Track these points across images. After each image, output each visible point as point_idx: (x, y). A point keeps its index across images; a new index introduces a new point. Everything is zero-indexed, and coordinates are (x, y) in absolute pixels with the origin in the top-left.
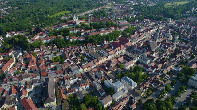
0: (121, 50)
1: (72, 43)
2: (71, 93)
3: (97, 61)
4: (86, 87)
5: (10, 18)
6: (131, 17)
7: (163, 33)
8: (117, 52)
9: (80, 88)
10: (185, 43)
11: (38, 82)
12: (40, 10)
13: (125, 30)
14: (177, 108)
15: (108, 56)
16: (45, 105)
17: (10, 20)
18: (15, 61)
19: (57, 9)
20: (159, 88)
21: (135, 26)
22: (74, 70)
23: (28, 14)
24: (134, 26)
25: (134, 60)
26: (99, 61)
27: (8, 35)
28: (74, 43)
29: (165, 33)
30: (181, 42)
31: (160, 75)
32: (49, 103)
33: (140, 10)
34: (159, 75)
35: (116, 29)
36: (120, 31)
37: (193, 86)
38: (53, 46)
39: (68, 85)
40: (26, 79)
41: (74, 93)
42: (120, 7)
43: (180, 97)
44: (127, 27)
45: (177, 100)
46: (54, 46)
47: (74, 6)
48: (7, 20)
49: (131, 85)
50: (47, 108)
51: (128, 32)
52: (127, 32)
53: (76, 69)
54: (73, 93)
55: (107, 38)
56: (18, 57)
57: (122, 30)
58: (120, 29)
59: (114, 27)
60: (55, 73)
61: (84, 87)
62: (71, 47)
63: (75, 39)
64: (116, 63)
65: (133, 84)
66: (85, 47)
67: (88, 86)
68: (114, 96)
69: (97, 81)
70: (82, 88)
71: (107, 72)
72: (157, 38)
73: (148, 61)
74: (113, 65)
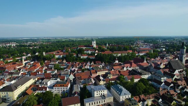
0: (130, 67)
1: (82, 59)
3: (95, 72)
4: (63, 89)
8: (125, 68)
9: (54, 88)
15: (111, 70)
18: (23, 66)
22: (64, 74)
26: (97, 73)
28: (83, 60)
32: (6, 93)
38: (63, 60)
39: (45, 83)
40: (15, 75)
41: (45, 92)
44: (148, 52)
49: (119, 93)
50: (2, 99)
51: (149, 57)
53: (66, 74)
54: (43, 91)
57: (141, 54)
58: (138, 53)
59: (132, 51)
60: (44, 75)
61: (60, 89)
62: (79, 63)
63: (85, 57)
64: (117, 76)
65: (123, 92)
66: (92, 63)
67: (65, 89)
68: (85, 100)
69: (79, 86)
70: (57, 89)
71: (100, 81)
72: (183, 56)
73: (163, 78)
74: (111, 77)
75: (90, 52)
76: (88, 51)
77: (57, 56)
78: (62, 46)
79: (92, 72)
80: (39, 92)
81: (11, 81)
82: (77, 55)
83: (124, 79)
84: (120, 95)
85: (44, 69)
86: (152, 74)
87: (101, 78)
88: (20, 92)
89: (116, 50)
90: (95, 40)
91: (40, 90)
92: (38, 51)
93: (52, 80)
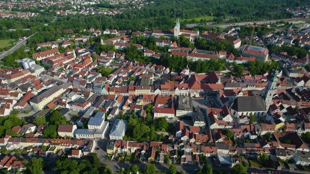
0: (187, 89)
2: (61, 107)
3: (133, 88)
8: (177, 89)
9: (73, 106)
11: (57, 83)
13: (244, 65)
15: (156, 89)
18: (74, 58)
22: (96, 87)
25: (179, 110)
31: (176, 148)
34: (173, 147)
35: (227, 57)
36: (234, 63)
39: (69, 97)
40: (55, 77)
44: (253, 59)
49: (111, 132)
53: (98, 87)
55: (193, 67)
56: (81, 55)
57: (238, 62)
60: (80, 82)
63: (150, 55)
64: (149, 103)
65: (114, 132)
66: (153, 68)
67: (82, 109)
69: (94, 109)
71: (123, 106)
73: (198, 122)
74: (141, 103)
76: (162, 42)
77: (117, 47)
79: (129, 89)
81: (48, 85)
85: (91, 69)
86: (194, 111)
91: (61, 104)
93: (78, 94)
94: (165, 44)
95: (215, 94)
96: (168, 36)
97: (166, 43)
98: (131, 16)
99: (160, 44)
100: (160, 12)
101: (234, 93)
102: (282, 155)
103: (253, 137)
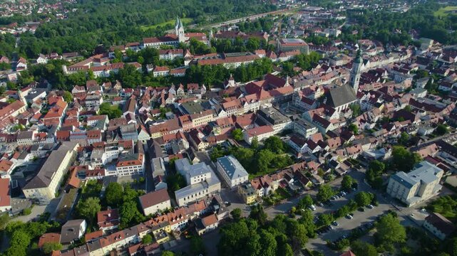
0: (257, 101)
1: (156, 80)
2: (95, 178)
3: (187, 119)
4: (133, 169)
5: (61, 28)
6: (327, 35)
7: (392, 72)
8: (246, 104)
9: (117, 168)
10: (440, 98)
11: (41, 148)
12: (129, 14)
13: (290, 61)
14: (325, 243)
15: (220, 111)
16: (25, 191)
17: (60, 33)
18: (24, 107)
19: (166, 14)
20: (304, 192)
21: (324, 55)
22: (128, 132)
23: (100, 22)
24: (322, 53)
25: (277, 123)
26: (191, 121)
27: (42, 60)
28: (159, 80)
29: (396, 72)
30: (431, 95)
31: (323, 162)
32: (34, 190)
33: (361, 20)
34: (318, 162)
35: (268, 55)
36: (279, 61)
37: (399, 198)
38: (114, 84)
39: (96, 160)
40: (23, 140)
41: (102, 177)
42: (315, 12)
43: (349, 218)
44: (298, 52)
45: (335, 224)
46: (116, 83)
47: (207, 10)
48: (54, 31)
49: (230, 174)
50: (30, 199)
51: (299, 65)
52: (295, 65)
53: (131, 132)
54: (99, 177)
55: (238, 75)
56: (35, 99)
57: (283, 59)
58: (278, 57)
59: (264, 51)
60: (86, 134)
61: (129, 169)
62: (150, 88)
63: (163, 73)
64: (229, 128)
65: (236, 173)
66: (181, 89)
67: (138, 169)
68: (177, 193)
69: (162, 160)
70: (123, 170)
71: (198, 144)
72: (355, 77)
73: (310, 130)
74: (219, 131)
75: (171, 57)
76: (167, 53)
77: (97, 74)
78: (97, 24)
79: (182, 121)
80: (92, 178)
81: (22, 157)
82: (144, 68)
83: (241, 134)
84: (231, 177)
85: (78, 114)
86: (293, 120)
87: (201, 136)
88: (57, 183)
89: (230, 51)
90: (181, 24)
91: (92, 175)
92: (40, 51)
93: (108, 150)
94: (175, 55)
95: (290, 99)
96: (172, 44)
97: (176, 53)
98: (63, 31)
99: (166, 56)
100: (108, 19)
101: (312, 91)
102: (412, 131)
103: (372, 126)
